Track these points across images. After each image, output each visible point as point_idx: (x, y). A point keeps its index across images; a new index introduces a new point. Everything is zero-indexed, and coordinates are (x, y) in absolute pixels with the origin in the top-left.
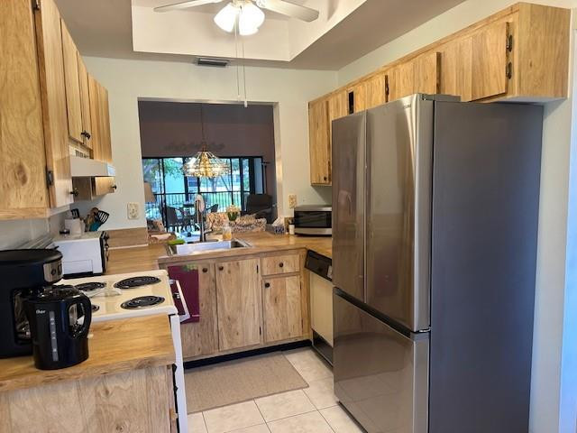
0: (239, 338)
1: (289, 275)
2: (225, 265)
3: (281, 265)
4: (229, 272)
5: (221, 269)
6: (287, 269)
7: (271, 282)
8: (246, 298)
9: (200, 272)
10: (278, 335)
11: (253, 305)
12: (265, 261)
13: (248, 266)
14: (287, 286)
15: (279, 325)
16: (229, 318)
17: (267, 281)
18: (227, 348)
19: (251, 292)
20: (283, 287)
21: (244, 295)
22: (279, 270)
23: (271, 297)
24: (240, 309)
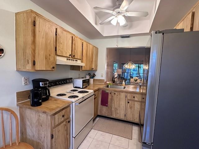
0: (118, 115)
1: (137, 101)
2: (116, 93)
3: (134, 97)
4: (117, 95)
5: (115, 94)
6: (136, 99)
7: (130, 102)
8: (121, 104)
9: (109, 93)
10: (131, 118)
11: (123, 107)
12: (129, 95)
13: (123, 95)
14: (135, 105)
15: (131, 116)
16: (116, 108)
17: (129, 101)
18: (114, 116)
19: (123, 103)
20: (134, 105)
21: (121, 103)
22: (133, 99)
23: (129, 106)
24: (119, 107)
